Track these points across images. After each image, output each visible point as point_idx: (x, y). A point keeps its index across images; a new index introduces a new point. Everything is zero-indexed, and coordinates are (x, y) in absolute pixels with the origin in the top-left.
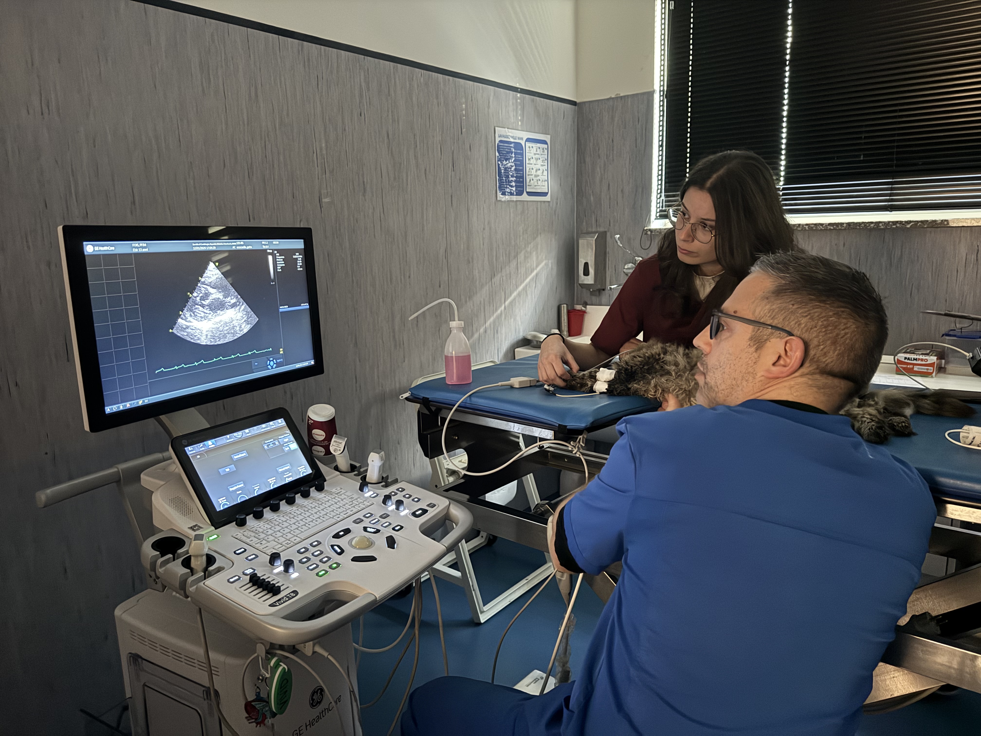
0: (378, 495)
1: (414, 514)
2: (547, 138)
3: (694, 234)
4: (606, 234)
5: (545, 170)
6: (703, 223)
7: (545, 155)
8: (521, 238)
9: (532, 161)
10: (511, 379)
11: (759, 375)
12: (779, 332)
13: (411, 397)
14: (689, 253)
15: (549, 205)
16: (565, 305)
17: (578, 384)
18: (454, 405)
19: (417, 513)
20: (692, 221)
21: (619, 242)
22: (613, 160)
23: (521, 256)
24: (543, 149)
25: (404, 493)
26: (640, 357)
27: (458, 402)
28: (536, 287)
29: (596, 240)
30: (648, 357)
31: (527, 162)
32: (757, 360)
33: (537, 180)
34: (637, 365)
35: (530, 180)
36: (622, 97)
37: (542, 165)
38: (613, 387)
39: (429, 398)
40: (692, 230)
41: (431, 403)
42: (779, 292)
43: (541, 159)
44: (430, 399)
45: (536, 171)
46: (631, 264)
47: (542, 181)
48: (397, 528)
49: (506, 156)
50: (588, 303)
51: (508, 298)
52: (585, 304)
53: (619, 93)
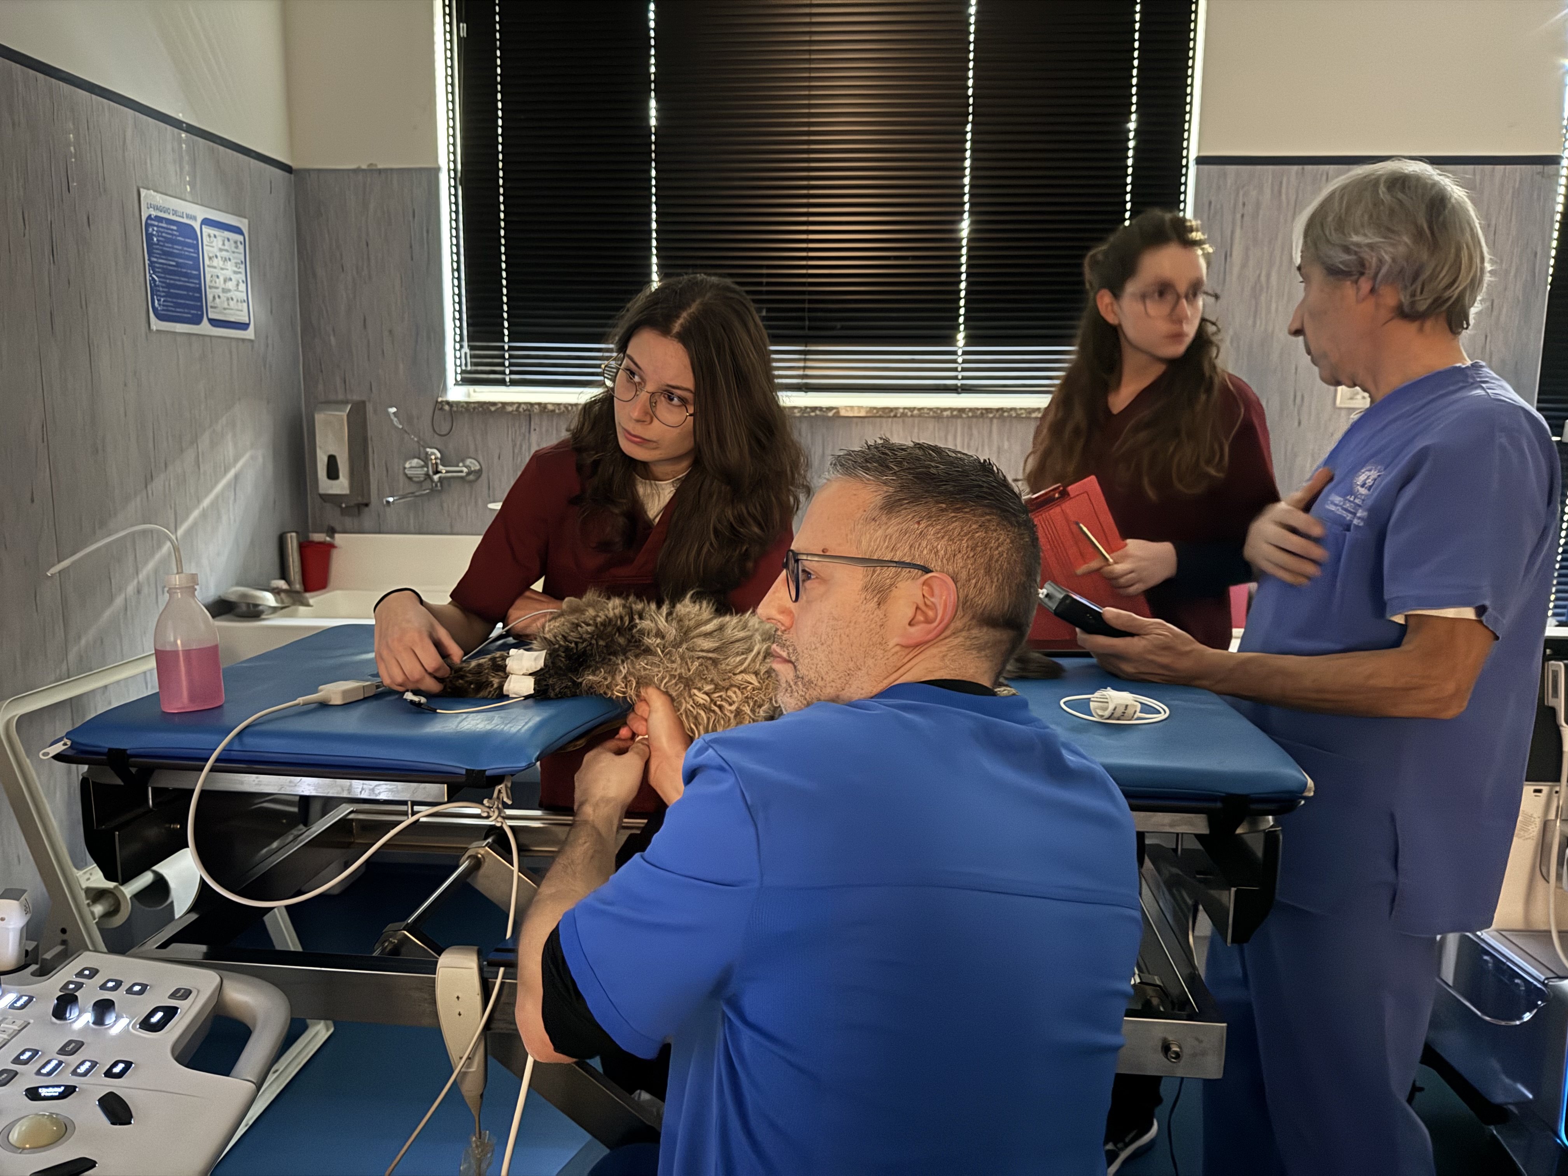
0: (31, 999)
1: (146, 1025)
2: (243, 224)
3: (654, 409)
4: (365, 407)
5: (241, 281)
6: (668, 393)
7: (240, 253)
8: (203, 407)
9: (215, 262)
10: (321, 687)
11: (891, 643)
12: (908, 570)
13: (70, 753)
14: (643, 442)
15: (253, 347)
16: (294, 534)
17: (471, 683)
18: (207, 760)
19: (154, 1020)
20: (650, 387)
21: (395, 420)
22: (370, 278)
23: (204, 442)
24: (236, 242)
25: (99, 980)
26: (588, 625)
27: (215, 750)
28: (235, 499)
29: (348, 415)
30: (602, 624)
31: (207, 262)
32: (884, 620)
33: (228, 299)
34: (585, 640)
35: (214, 298)
36: (380, 171)
37: (235, 272)
38: (545, 683)
39: (125, 750)
40: (650, 403)
41: (133, 759)
42: (890, 506)
43: (233, 261)
44: (128, 752)
45: (225, 281)
46: (416, 460)
47: (237, 301)
48: (117, 1070)
49: (163, 246)
50: (338, 528)
51: (183, 521)
52: (332, 531)
53: (374, 162)
